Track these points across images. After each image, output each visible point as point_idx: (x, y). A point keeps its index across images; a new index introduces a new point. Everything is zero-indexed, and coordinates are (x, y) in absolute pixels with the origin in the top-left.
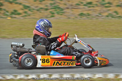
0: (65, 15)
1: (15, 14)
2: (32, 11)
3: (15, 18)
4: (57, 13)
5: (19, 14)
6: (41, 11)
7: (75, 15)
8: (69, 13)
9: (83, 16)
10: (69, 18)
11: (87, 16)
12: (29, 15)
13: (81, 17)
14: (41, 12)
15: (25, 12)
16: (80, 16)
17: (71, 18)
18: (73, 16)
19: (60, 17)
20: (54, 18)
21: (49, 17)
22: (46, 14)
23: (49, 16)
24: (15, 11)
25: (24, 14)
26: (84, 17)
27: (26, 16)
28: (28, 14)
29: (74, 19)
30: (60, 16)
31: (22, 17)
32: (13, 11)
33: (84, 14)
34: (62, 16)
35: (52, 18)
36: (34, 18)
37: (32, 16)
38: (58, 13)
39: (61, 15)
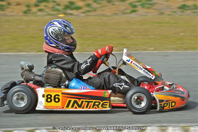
0: (155, 9)
1: (72, 9)
2: (99, 4)
3: (71, 14)
4: (141, 5)
5: (78, 8)
6: (115, 3)
7: (173, 9)
8: (162, 4)
9: (187, 10)
10: (162, 14)
11: (192, 9)
12: (95, 10)
13: (182, 12)
14: (113, 5)
15: (88, 5)
16: (181, 10)
17: (165, 13)
18: (169, 10)
19: (146, 13)
20: (136, 14)
21: (127, 13)
22: (123, 8)
23: (128, 11)
24: (72, 3)
25: (87, 9)
26: (189, 12)
27: (89, 11)
28: (92, 8)
29: (170, 15)
30: (146, 10)
31: (83, 13)
32: (68, 4)
33: (188, 7)
34: (150, 10)
35: (133, 15)
36: (103, 15)
37: (99, 12)
38: (143, 6)
39: (149, 8)
